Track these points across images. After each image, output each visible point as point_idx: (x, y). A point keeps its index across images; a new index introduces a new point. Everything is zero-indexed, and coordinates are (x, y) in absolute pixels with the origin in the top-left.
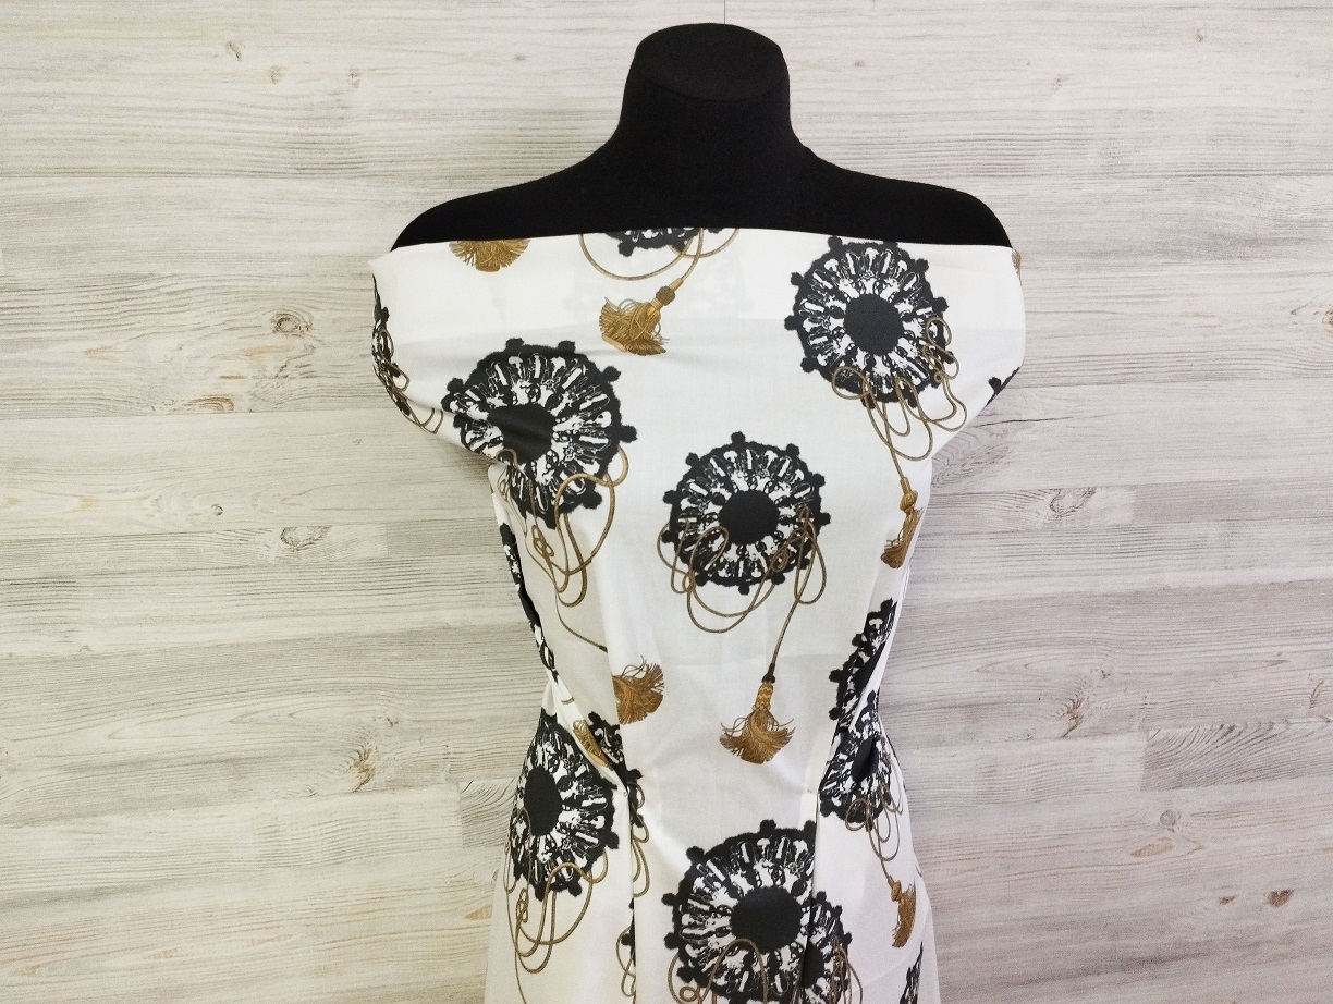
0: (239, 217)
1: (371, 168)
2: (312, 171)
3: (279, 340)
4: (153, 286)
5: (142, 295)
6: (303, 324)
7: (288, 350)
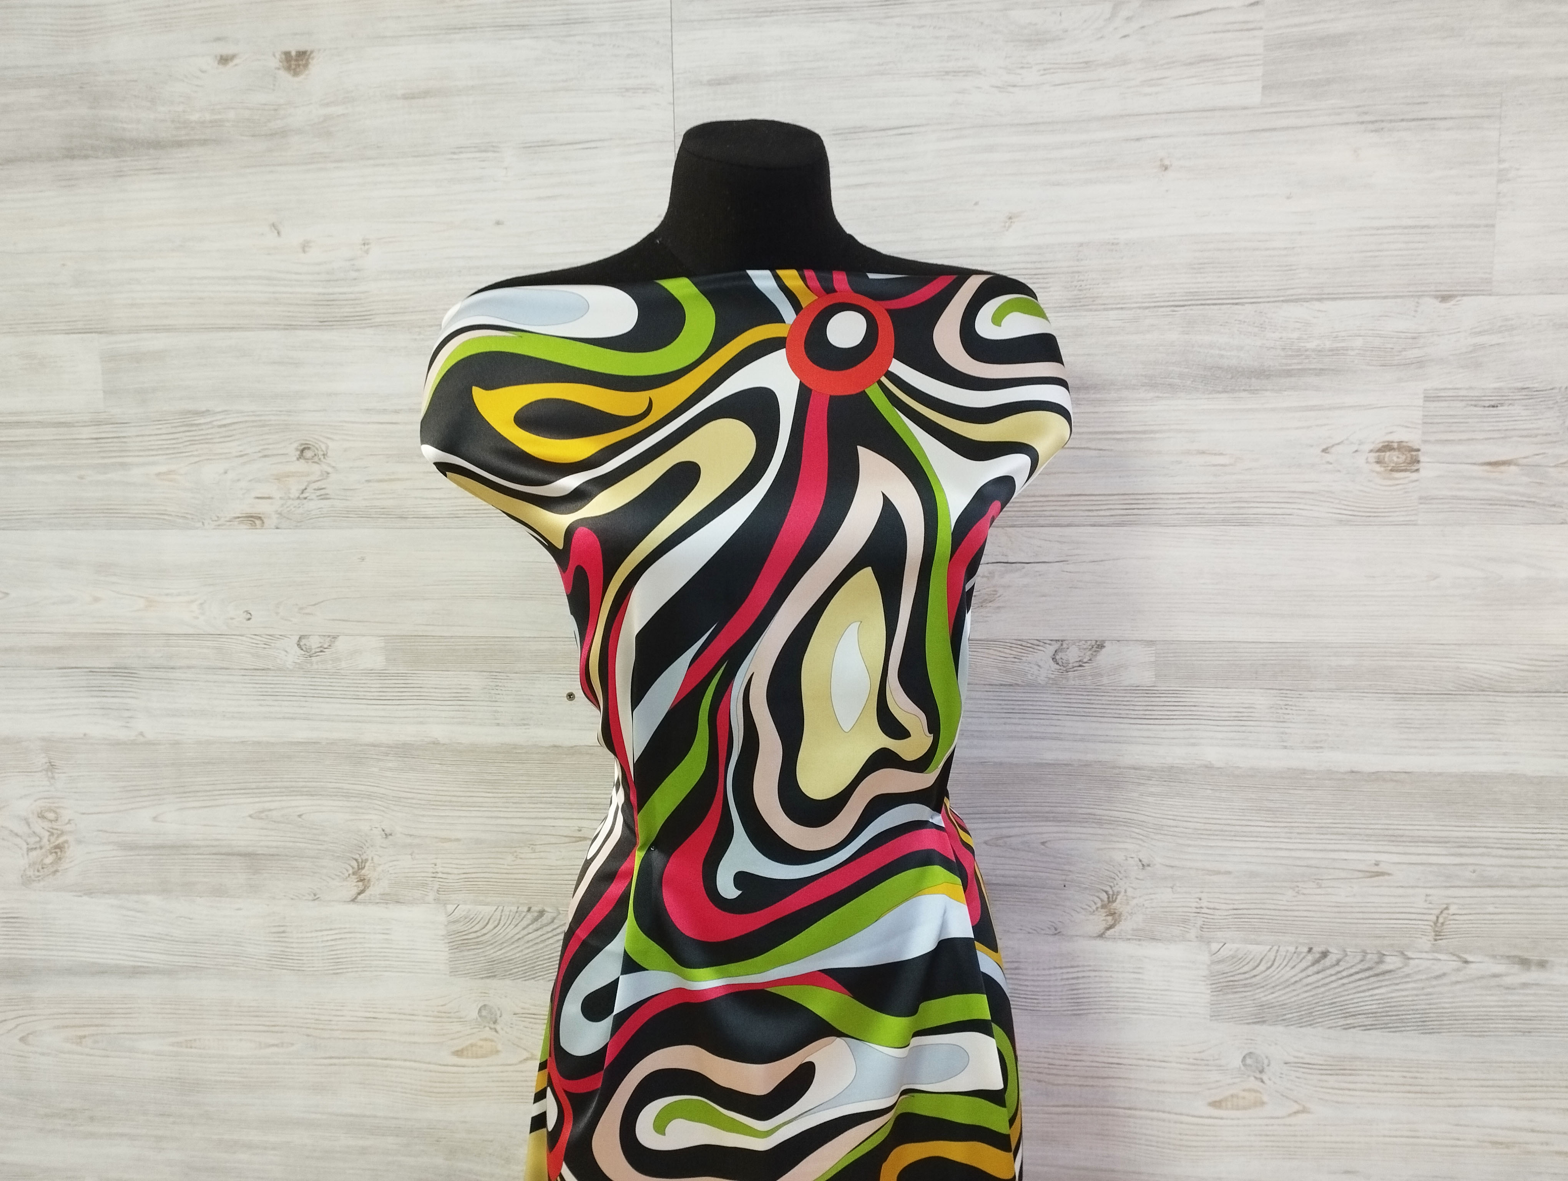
0: (275, 363)
1: (378, 319)
2: (331, 323)
3: (301, 466)
4: (208, 420)
5: (200, 427)
6: (320, 453)
7: (308, 475)
